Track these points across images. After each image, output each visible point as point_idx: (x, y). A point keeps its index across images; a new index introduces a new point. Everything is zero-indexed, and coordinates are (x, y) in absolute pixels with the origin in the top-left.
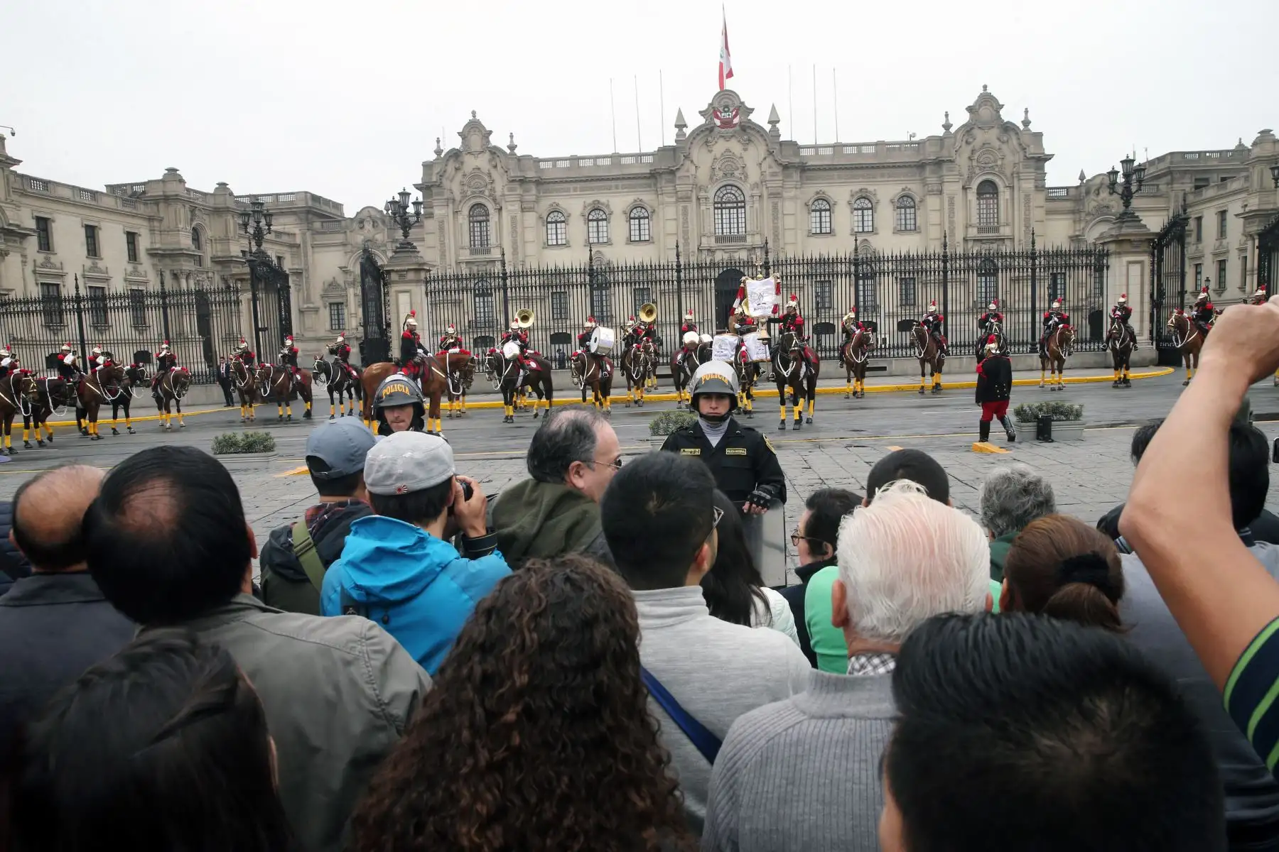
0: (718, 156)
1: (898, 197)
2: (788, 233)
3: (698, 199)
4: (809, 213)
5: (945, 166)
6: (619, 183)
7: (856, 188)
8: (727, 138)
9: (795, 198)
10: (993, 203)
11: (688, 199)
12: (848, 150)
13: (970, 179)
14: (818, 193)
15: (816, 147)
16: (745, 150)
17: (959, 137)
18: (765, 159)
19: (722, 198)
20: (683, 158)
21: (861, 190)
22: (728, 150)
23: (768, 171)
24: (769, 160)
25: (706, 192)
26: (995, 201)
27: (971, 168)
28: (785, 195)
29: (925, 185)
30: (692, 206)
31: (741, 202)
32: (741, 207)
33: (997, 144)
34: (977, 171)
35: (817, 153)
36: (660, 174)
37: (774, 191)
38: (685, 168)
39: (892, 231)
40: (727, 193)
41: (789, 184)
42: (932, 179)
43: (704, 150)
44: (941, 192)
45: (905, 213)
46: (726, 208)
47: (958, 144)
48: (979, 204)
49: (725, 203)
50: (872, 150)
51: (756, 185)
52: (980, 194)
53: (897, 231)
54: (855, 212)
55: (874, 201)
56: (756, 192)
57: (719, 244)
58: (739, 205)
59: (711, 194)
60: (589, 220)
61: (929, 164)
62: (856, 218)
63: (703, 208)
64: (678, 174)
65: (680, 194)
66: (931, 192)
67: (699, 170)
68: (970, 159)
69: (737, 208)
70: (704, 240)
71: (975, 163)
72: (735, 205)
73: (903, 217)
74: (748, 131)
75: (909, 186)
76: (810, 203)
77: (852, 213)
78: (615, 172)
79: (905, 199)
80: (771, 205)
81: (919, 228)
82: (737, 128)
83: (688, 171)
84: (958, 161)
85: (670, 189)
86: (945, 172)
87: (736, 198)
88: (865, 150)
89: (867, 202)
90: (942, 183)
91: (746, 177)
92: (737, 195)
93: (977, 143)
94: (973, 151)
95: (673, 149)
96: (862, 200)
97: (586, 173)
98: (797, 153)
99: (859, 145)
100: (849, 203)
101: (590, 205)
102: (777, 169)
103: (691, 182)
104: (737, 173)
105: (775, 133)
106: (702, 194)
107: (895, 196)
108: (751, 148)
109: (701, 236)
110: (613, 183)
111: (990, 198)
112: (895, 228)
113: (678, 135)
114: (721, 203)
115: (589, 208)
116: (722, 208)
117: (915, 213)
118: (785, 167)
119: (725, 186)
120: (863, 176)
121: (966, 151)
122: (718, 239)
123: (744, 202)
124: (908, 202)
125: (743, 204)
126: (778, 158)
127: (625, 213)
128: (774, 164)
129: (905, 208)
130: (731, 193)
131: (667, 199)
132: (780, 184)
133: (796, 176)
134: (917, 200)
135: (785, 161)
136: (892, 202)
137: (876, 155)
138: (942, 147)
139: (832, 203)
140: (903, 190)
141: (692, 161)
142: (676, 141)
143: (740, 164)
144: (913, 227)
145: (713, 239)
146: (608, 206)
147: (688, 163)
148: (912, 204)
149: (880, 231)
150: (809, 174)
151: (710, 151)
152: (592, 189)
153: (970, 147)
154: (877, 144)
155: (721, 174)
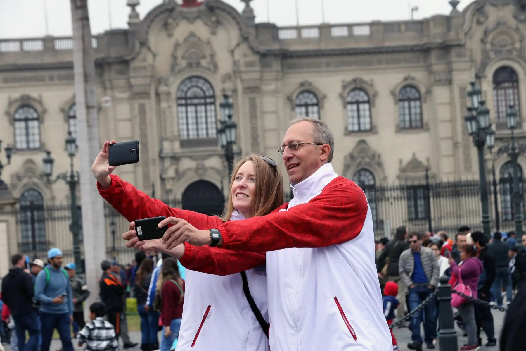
0: (181, 40)
1: (400, 87)
2: (268, 135)
3: (157, 94)
4: (293, 109)
5: (454, 52)
6: (55, 73)
7: (349, 77)
8: (190, 20)
9: (274, 93)
10: (514, 94)
11: (144, 94)
12: (336, 32)
13: (484, 65)
14: (302, 84)
15: (299, 29)
16: (214, 33)
17: (468, 15)
18: (238, 45)
19: (186, 93)
20: (137, 45)
21: (355, 81)
22: (192, 35)
23: (242, 61)
24: (244, 47)
25: (166, 85)
26: (516, 91)
27: (485, 53)
28: (265, 88)
29: (431, 72)
30: (150, 104)
31: (210, 97)
32: (211, 104)
33: (513, 23)
34: (492, 55)
35: (299, 34)
36: (109, 64)
37: (252, 84)
38: (141, 57)
39: (393, 128)
40: (192, 87)
41: (269, 75)
42: (439, 67)
43: (163, 35)
44: (450, 82)
45: (410, 108)
46: (191, 105)
47: (466, 27)
48: (497, 95)
49: (191, 98)
50: (365, 31)
51: (227, 78)
52: (497, 82)
53: (401, 129)
54: (349, 107)
55: (371, 93)
56: (228, 85)
57: (186, 150)
58: (208, 100)
59: (173, 89)
60: (16, 120)
61: (435, 48)
62: (350, 114)
63: (164, 105)
64: (133, 65)
65: (136, 90)
66: (438, 82)
67: (158, 59)
68: (483, 41)
69: (205, 104)
70: (166, 145)
71: (488, 47)
72: (202, 101)
73: (407, 111)
74: (217, 11)
75: (413, 74)
76: (294, 97)
77: (345, 107)
78: (49, 60)
79: (408, 89)
80: (247, 101)
81: (427, 124)
82: (203, 8)
83: (145, 60)
84: (468, 45)
85: (121, 82)
86: (454, 59)
87: (204, 92)
88: (357, 31)
89: (362, 94)
90: (450, 71)
91: (216, 67)
92: (204, 88)
93: (491, 22)
94: (486, 33)
95: (124, 33)
96: (357, 92)
97: (10, 61)
98: (276, 38)
99: (350, 26)
100: (341, 96)
101: (16, 100)
102: (254, 58)
103: (149, 73)
104: (204, 62)
105: (249, 13)
106: (163, 88)
107: (397, 86)
108: (221, 33)
109: (162, 140)
110: (45, 74)
111: (509, 88)
112: (397, 126)
113: (130, 17)
114: (186, 98)
115: (16, 105)
116: (186, 105)
117: (421, 107)
118: (264, 55)
119: (190, 78)
120: (356, 63)
121: (478, 33)
122: (184, 144)
123: (213, 97)
124: (412, 93)
125: (212, 100)
126: (255, 44)
127: (62, 110)
128: (249, 52)
129: (409, 100)
130: (197, 87)
131: (119, 95)
132: (257, 76)
133: (276, 65)
134: (423, 90)
135: (263, 48)
136: (393, 93)
137: (370, 37)
138: (449, 29)
139: (320, 96)
140: (406, 79)
141: (149, 49)
142: (129, 24)
143: (208, 52)
144: (419, 124)
145: (177, 144)
146: (40, 102)
147: (144, 51)
148: (417, 95)
149: (380, 130)
150: (291, 61)
151: (170, 35)
152: (18, 80)
153: (481, 29)
154: (373, 24)
155: (183, 63)
